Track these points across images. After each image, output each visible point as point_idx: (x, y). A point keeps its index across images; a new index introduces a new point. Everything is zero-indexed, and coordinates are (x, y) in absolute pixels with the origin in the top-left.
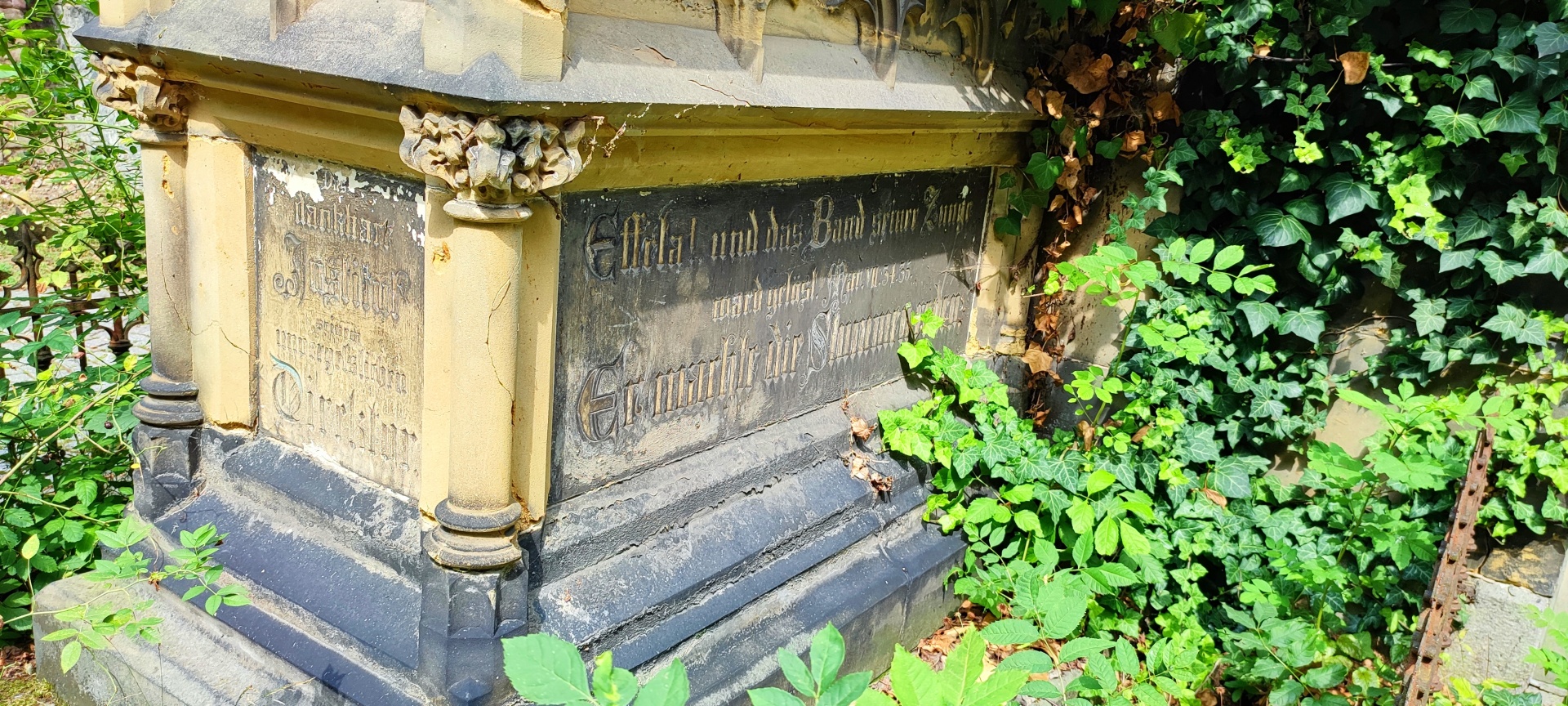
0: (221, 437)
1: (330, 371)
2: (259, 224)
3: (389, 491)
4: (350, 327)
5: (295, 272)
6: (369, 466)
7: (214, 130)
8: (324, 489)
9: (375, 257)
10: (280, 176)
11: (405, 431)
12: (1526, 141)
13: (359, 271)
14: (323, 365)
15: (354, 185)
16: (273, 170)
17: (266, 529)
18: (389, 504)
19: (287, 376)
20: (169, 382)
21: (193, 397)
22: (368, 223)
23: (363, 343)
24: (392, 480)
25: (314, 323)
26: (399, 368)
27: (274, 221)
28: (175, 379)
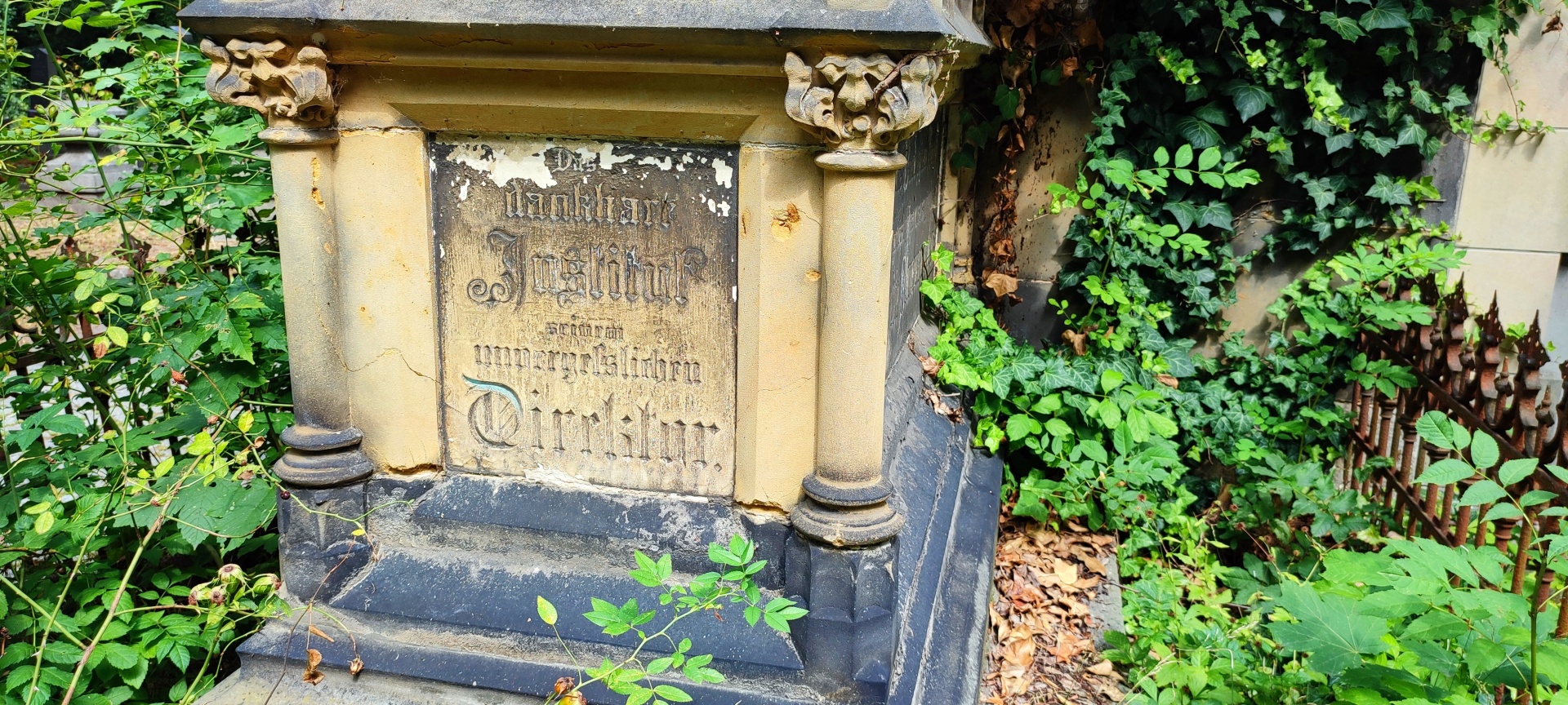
0: (404, 485)
1: (571, 379)
2: (443, 223)
3: (673, 496)
4: (605, 324)
5: (507, 273)
6: (640, 474)
7: (388, 117)
8: (578, 513)
9: (647, 238)
10: (476, 163)
11: (699, 425)
12: (1398, 35)
13: (619, 259)
14: (559, 373)
15: (608, 161)
16: (466, 156)
17: (502, 576)
18: (680, 510)
19: (494, 398)
20: (327, 432)
21: (355, 446)
22: (634, 202)
23: (627, 338)
24: (678, 483)
25: (542, 328)
26: (689, 357)
27: (468, 218)
28: (335, 428)
